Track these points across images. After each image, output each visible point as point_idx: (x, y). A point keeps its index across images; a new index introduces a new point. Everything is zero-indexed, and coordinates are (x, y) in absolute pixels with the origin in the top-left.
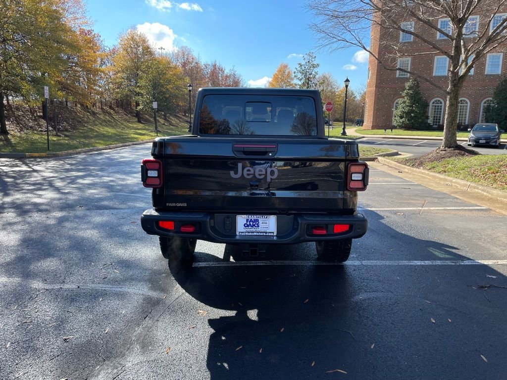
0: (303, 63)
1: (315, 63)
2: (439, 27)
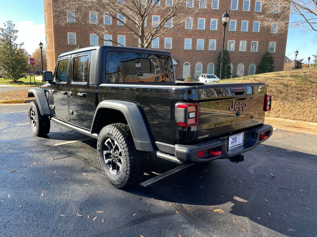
0: (5, 28)
1: (14, 29)
2: (118, 18)
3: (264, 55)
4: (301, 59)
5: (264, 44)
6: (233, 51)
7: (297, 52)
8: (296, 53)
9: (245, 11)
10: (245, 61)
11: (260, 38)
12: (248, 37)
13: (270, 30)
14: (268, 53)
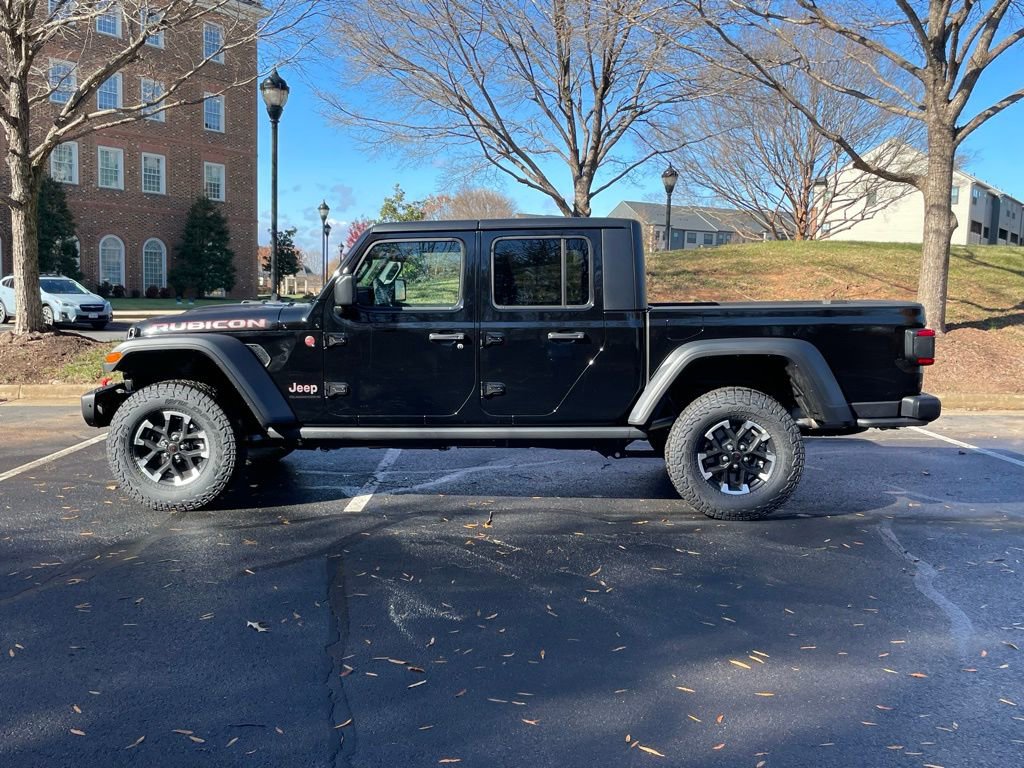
3: (194, 209)
4: (289, 230)
5: (185, 168)
6: (74, 186)
7: (326, 208)
8: (323, 212)
9: (106, 36)
10: (124, 226)
11: (171, 144)
12: (126, 136)
13: (201, 121)
14: (205, 204)
